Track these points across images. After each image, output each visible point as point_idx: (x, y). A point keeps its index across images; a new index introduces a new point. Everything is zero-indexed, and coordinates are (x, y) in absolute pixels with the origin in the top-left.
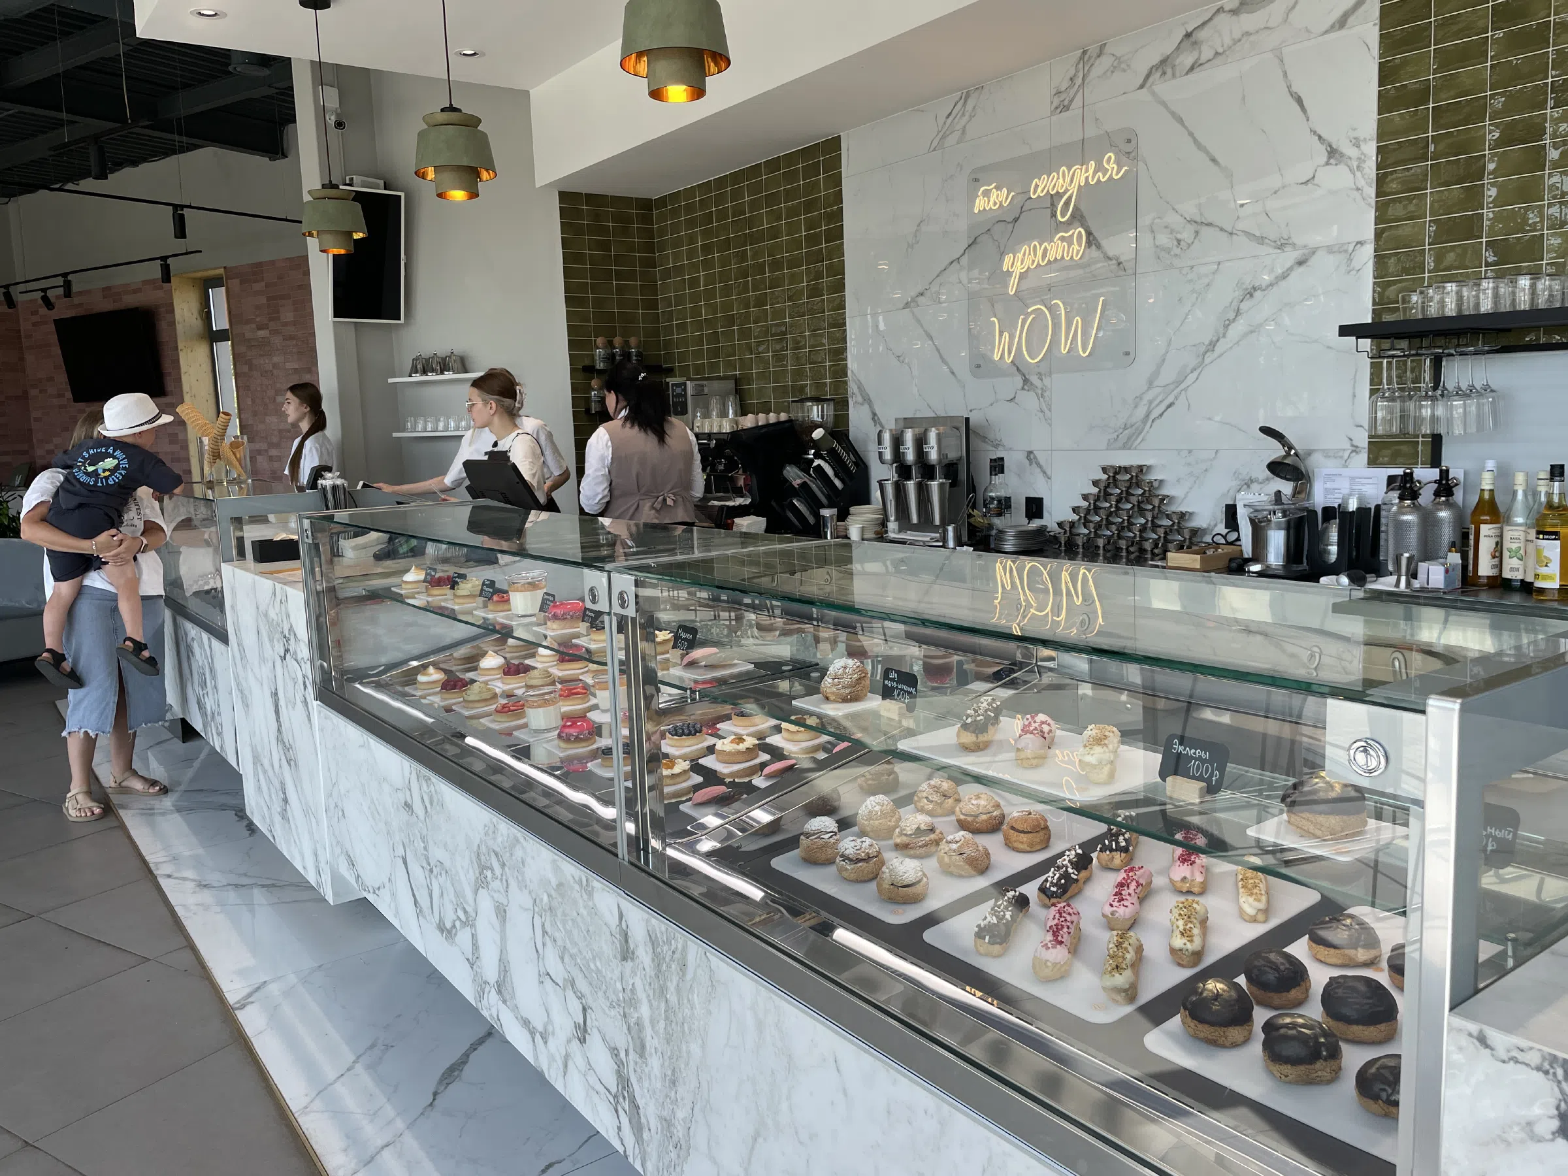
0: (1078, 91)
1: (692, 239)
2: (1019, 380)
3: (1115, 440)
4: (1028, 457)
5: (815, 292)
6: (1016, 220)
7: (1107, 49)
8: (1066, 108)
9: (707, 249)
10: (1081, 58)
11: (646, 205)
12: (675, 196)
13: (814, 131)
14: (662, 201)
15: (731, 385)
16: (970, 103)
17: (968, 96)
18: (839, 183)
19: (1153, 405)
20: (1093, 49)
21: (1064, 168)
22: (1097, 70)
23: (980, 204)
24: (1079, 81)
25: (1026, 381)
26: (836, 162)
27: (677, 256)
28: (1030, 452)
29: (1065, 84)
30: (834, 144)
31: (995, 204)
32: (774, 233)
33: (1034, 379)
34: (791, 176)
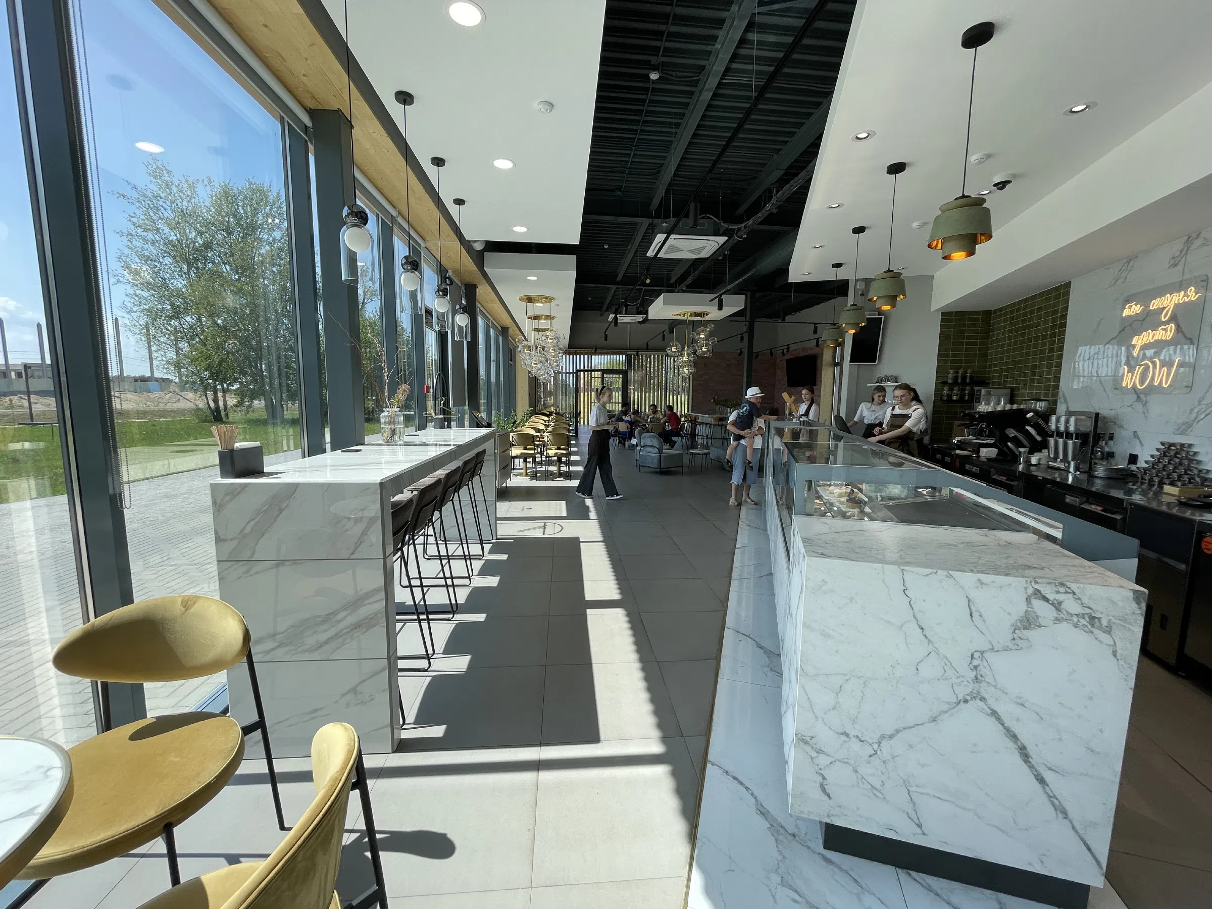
0: (1183, 257)
1: (1005, 327)
2: (1135, 397)
3: (1178, 430)
4: (1134, 435)
5: (1051, 350)
6: (1144, 320)
7: (1202, 235)
8: (1176, 265)
9: (1010, 331)
10: (1188, 240)
11: (988, 313)
12: (1001, 309)
13: (1061, 279)
14: (996, 311)
15: (1008, 391)
16: (1131, 264)
17: (1130, 260)
18: (1068, 302)
19: (1200, 413)
20: (1194, 235)
21: (1168, 295)
22: (1193, 247)
23: (1126, 313)
24: (1184, 252)
25: (1138, 397)
26: (1068, 293)
27: (998, 335)
28: (1135, 432)
29: (1178, 253)
30: (1068, 285)
31: (1133, 312)
32: (1038, 325)
33: (1142, 396)
34: (1048, 299)
